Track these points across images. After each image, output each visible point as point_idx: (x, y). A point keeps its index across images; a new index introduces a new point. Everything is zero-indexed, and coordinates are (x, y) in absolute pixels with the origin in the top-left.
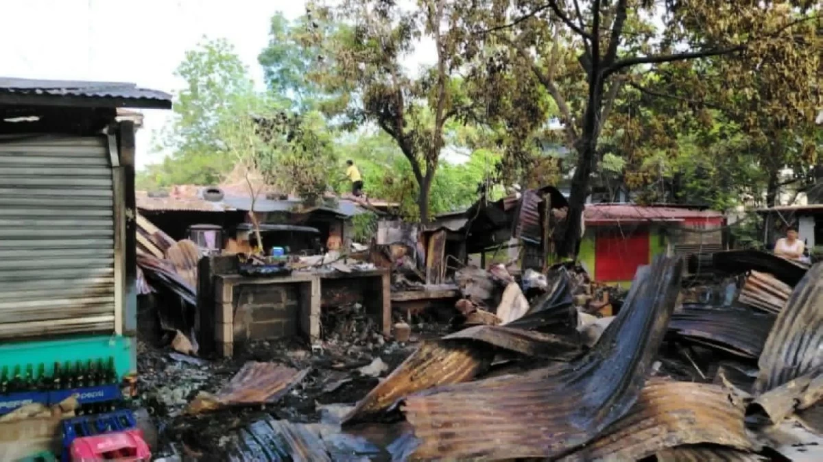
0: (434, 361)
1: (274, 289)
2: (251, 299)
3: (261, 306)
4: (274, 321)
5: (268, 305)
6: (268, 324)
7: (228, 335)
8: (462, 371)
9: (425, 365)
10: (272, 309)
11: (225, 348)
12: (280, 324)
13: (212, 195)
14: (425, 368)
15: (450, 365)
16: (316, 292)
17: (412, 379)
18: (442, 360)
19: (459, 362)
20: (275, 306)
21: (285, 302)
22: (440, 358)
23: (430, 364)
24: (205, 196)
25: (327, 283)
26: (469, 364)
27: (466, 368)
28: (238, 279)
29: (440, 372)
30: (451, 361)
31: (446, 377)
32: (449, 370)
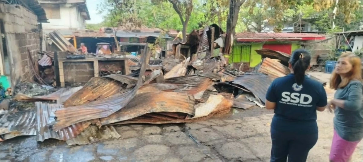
0: (101, 87)
1: (84, 64)
2: (74, 67)
3: (78, 70)
4: (84, 76)
5: (82, 70)
6: (82, 77)
7: (62, 80)
8: (112, 91)
9: (97, 88)
10: (83, 72)
11: (61, 84)
12: (87, 77)
13: (108, 31)
14: (97, 89)
15: (107, 88)
16: (96, 65)
17: (93, 93)
18: (104, 86)
19: (110, 87)
20: (85, 71)
21: (88, 69)
22: (103, 86)
23: (99, 88)
24: (105, 31)
25: (100, 62)
26: (115, 88)
27: (113, 90)
28: (64, 60)
29: (103, 91)
30: (107, 87)
31: (105, 93)
32: (106, 91)
